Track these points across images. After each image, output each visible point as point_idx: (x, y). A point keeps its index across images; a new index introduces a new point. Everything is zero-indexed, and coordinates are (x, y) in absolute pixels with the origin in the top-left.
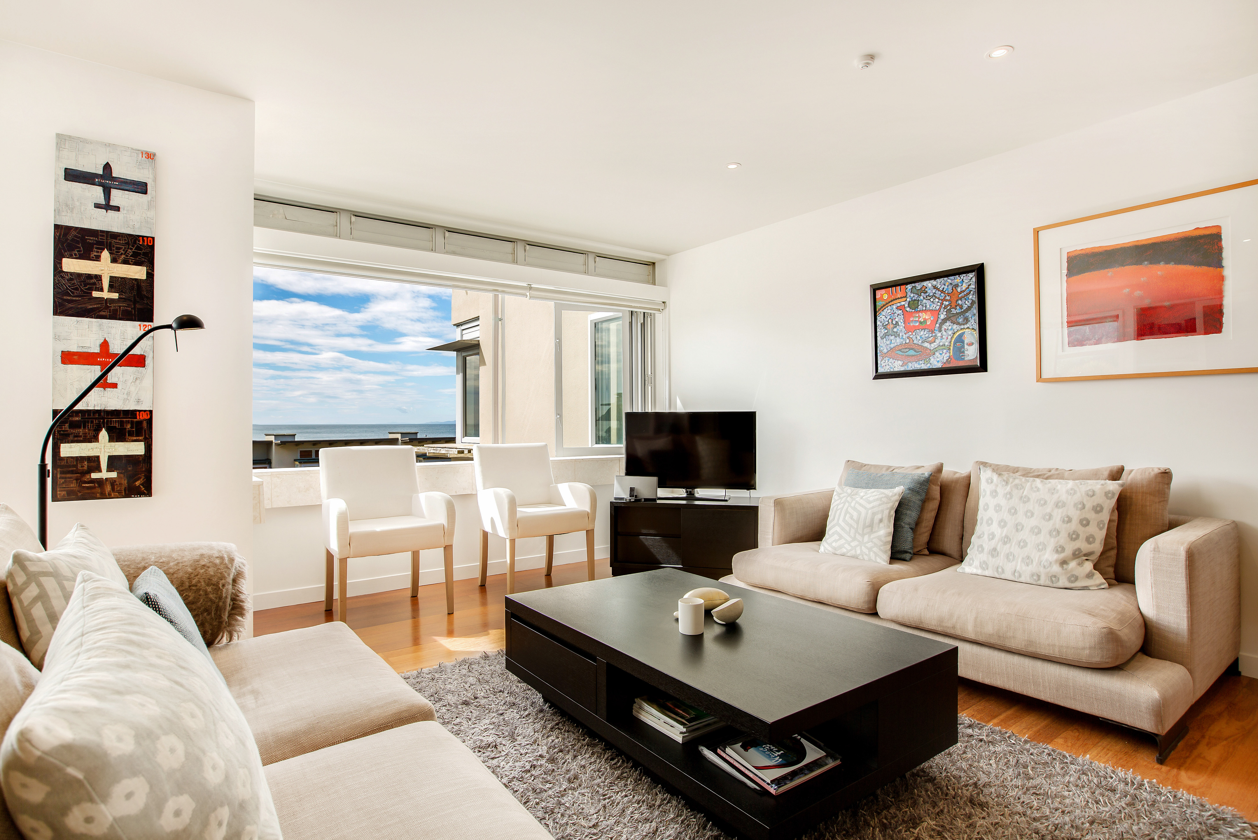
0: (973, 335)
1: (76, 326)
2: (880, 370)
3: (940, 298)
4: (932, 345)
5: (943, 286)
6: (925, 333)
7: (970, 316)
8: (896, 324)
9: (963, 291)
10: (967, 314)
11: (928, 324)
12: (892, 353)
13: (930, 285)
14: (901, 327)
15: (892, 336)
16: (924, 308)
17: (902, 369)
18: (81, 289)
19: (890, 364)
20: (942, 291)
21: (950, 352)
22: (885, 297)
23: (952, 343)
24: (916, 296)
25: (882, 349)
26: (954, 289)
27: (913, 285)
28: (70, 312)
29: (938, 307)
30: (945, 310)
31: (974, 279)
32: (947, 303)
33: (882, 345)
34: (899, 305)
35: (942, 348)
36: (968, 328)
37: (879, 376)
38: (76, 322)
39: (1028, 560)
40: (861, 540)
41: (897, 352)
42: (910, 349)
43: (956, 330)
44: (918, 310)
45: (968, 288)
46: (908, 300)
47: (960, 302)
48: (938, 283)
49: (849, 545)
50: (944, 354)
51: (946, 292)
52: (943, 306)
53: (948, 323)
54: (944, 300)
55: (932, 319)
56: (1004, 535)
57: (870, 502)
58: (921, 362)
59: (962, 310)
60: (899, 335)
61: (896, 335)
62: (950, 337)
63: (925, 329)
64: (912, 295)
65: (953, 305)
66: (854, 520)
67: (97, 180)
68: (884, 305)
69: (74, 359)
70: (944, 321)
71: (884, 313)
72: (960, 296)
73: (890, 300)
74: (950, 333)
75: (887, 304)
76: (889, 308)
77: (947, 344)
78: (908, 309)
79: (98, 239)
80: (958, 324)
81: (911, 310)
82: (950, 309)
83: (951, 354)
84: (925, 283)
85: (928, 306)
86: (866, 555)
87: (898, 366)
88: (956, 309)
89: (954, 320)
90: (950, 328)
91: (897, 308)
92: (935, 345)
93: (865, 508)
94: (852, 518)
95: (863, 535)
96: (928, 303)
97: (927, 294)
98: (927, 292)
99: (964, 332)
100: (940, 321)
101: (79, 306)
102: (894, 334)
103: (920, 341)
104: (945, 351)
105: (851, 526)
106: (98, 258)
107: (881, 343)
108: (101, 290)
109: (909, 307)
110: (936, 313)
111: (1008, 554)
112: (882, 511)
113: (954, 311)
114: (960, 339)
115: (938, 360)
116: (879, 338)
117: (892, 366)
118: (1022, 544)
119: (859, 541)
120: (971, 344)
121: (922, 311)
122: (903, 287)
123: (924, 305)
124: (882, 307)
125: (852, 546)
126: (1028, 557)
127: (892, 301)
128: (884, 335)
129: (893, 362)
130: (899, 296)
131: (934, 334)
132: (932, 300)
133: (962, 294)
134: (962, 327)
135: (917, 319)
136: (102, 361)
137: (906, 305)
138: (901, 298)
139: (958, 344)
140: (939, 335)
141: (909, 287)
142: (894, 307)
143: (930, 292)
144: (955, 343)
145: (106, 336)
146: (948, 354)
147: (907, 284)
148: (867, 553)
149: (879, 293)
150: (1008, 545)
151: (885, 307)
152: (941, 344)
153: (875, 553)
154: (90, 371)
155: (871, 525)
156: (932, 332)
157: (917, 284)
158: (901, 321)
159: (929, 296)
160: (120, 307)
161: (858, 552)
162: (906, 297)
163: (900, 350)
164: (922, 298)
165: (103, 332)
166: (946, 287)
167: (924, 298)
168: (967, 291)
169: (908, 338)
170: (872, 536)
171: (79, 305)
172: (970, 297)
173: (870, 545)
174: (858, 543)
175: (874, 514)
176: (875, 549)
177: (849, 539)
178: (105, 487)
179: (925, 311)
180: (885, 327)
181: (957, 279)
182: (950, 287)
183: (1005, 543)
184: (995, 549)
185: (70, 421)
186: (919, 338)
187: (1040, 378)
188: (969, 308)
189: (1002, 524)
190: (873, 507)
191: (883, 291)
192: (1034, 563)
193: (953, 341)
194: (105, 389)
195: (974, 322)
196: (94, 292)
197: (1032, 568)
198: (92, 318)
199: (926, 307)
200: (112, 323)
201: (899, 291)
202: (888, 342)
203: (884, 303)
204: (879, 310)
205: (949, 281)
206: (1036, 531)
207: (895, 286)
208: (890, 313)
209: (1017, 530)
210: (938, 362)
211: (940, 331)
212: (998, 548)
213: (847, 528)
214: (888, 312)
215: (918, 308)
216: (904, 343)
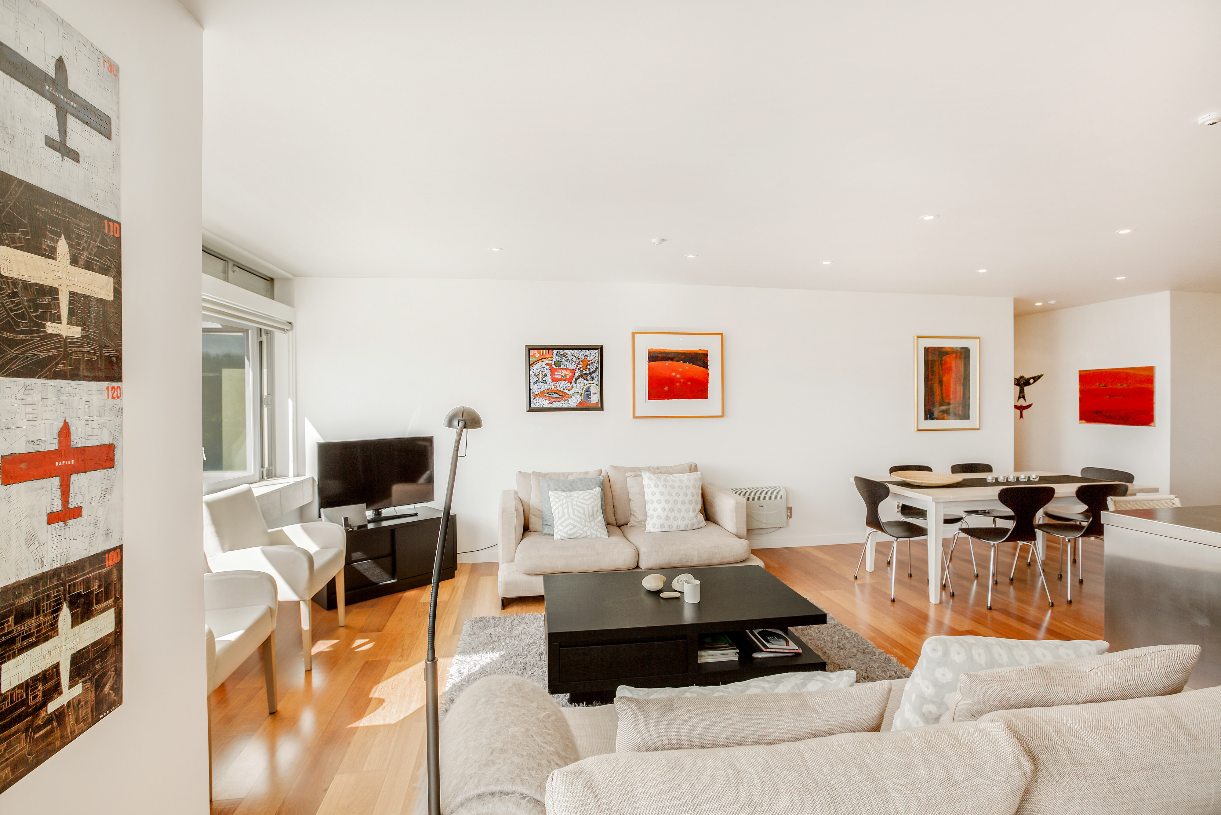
0: (596, 388)
1: (24, 397)
2: (533, 406)
3: (576, 362)
4: (570, 392)
5: (578, 355)
6: (565, 383)
7: (594, 376)
8: (545, 375)
9: (591, 360)
10: (593, 375)
11: (567, 378)
12: (541, 394)
13: (569, 353)
14: (549, 378)
15: (541, 383)
16: (565, 367)
17: (549, 406)
18: (30, 316)
19: (540, 402)
20: (578, 358)
21: (581, 397)
22: (537, 355)
23: (583, 391)
24: (560, 358)
25: (534, 391)
26: (585, 358)
27: (558, 351)
28: (14, 368)
29: (574, 368)
30: (579, 370)
31: (597, 354)
32: (581, 366)
33: (534, 388)
34: (547, 362)
35: (577, 394)
36: (593, 383)
37: (531, 410)
38: (23, 389)
39: (683, 519)
40: (590, 526)
41: (545, 394)
42: (555, 393)
43: (586, 384)
44: (561, 368)
45: (594, 359)
46: (554, 360)
47: (588, 367)
48: (575, 352)
49: (582, 530)
50: (578, 398)
51: (580, 359)
52: (578, 368)
53: (581, 379)
54: (579, 364)
55: (570, 375)
56: (670, 508)
57: (587, 500)
58: (562, 402)
59: (590, 372)
60: (547, 383)
61: (545, 382)
62: (582, 388)
63: (565, 381)
64: (557, 357)
65: (584, 368)
66: (581, 513)
67: (47, 88)
68: (536, 361)
69: (21, 469)
70: (578, 377)
71: (535, 366)
72: (589, 363)
73: (541, 359)
74: (582, 385)
75: (538, 360)
76: (540, 363)
77: (580, 392)
78: (554, 366)
79: (52, 212)
80: (587, 380)
81: (556, 367)
82: (582, 370)
83: (583, 398)
84: (566, 351)
85: (568, 366)
86: (594, 534)
87: (546, 404)
88: (586, 371)
89: (585, 378)
90: (582, 382)
91: (546, 364)
92: (572, 392)
93: (586, 504)
94: (579, 512)
95: (590, 522)
96: (568, 364)
97: (567, 358)
98: (567, 357)
99: (591, 386)
100: (575, 377)
101: (27, 354)
102: (543, 381)
103: (562, 389)
104: (578, 396)
105: (581, 518)
106: (51, 254)
107: (533, 387)
108: (57, 319)
109: (554, 365)
110: (573, 371)
111: (674, 517)
112: (597, 505)
113: (585, 372)
114: (588, 390)
115: (574, 401)
116: (532, 384)
117: (541, 403)
118: (679, 511)
119: (588, 527)
120: (595, 393)
121: (564, 369)
122: (551, 351)
123: (565, 365)
124: (534, 362)
125: (584, 531)
126: (683, 517)
127: (542, 359)
128: (536, 382)
129: (542, 401)
130: (547, 356)
131: (571, 385)
132: (570, 363)
133: (590, 362)
134: (590, 382)
135: (560, 374)
136: (62, 466)
137: (553, 364)
138: (549, 358)
139: (587, 392)
140: (575, 385)
141: (555, 352)
142: (544, 363)
143: (570, 357)
144: (585, 392)
145: (66, 415)
146: (580, 399)
147: (554, 349)
148: (595, 533)
149: (532, 352)
150: (673, 513)
151: (537, 362)
152: (576, 392)
153: (600, 532)
154: (44, 490)
155: (593, 515)
156: (571, 383)
157: (560, 351)
158: (549, 373)
159: (568, 359)
160: (83, 353)
161: (589, 533)
162: (552, 358)
163: (548, 393)
164: (564, 360)
165: (62, 406)
166: (580, 356)
167: (565, 361)
168: (593, 360)
169: (554, 385)
170: (596, 521)
171: (26, 351)
172: (595, 365)
173: (596, 528)
174: (588, 528)
175: (593, 508)
176: (600, 530)
177: (581, 526)
178: (67, 719)
179: (566, 369)
180: (537, 376)
181: (587, 352)
182: (583, 356)
183: (672, 512)
184: (667, 516)
185: (17, 608)
186: (561, 386)
187: (635, 417)
188: (594, 372)
189: (667, 502)
190: (591, 503)
191: (536, 351)
192: (686, 519)
193: (584, 390)
194: (66, 523)
195: (597, 380)
196: (48, 324)
197: (686, 522)
198: (46, 378)
199: (566, 366)
200: (75, 386)
201: (547, 353)
202: (539, 387)
203: (536, 359)
204: (532, 364)
205: (582, 352)
206: (683, 503)
207: (545, 349)
208: (540, 367)
209: (675, 504)
210: (574, 403)
211: (576, 383)
212: (669, 516)
213: (579, 520)
214: (539, 366)
215: (561, 366)
216: (550, 388)
